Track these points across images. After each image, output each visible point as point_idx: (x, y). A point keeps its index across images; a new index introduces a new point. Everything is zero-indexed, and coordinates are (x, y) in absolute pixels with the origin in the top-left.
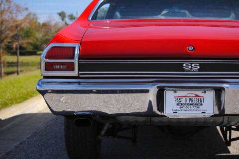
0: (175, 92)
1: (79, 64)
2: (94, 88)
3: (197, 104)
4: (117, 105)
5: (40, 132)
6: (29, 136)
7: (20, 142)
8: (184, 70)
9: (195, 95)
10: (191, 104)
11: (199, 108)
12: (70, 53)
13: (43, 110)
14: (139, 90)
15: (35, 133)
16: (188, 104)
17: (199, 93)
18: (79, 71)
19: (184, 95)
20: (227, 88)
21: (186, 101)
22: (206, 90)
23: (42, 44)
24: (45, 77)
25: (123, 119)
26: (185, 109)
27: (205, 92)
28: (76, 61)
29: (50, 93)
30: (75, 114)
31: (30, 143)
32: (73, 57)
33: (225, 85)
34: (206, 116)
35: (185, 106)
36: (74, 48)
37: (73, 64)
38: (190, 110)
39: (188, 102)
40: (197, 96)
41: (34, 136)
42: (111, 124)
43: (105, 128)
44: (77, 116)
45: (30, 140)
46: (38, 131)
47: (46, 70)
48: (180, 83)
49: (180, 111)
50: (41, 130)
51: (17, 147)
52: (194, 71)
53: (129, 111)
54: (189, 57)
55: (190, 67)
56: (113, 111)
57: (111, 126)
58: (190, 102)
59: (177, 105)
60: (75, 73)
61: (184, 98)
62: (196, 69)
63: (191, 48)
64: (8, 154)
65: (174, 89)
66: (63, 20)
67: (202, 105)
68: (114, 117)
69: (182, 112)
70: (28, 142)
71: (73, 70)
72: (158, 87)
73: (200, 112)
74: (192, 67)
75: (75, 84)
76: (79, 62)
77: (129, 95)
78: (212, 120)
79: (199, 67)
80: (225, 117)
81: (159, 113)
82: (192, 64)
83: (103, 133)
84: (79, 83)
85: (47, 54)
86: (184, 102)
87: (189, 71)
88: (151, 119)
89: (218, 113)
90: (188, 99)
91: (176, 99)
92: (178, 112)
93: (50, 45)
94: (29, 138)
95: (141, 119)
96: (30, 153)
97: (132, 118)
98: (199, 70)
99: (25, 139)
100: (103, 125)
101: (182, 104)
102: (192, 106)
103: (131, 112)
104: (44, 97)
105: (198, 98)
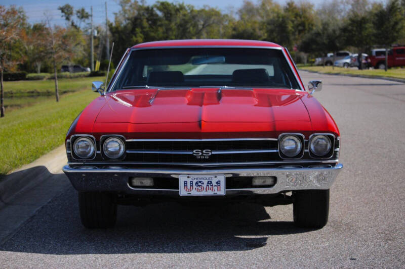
6: (50, 200)
23: (34, 60)
66: (68, 19)
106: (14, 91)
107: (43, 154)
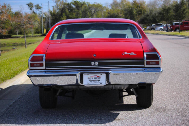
0: (88, 75)
1: (45, 63)
2: (52, 74)
3: (98, 80)
4: (64, 81)
5: (25, 95)
6: (19, 97)
7: (15, 100)
8: (91, 65)
9: (97, 76)
10: (95, 80)
11: (99, 81)
12: (41, 59)
13: (24, 83)
14: (72, 74)
15: (22, 95)
16: (94, 80)
17: (99, 75)
18: (45, 66)
19: (92, 76)
20: (111, 72)
21: (93, 79)
22: (102, 74)
23: (15, 29)
24: (30, 70)
25: (66, 87)
26: (93, 82)
27: (101, 75)
28: (44, 62)
29: (33, 77)
30: (44, 85)
31: (20, 101)
32: (42, 61)
33: (110, 72)
34: (102, 85)
35: (93, 81)
36: (43, 56)
37: (43, 63)
38: (95, 83)
39: (94, 79)
40: (98, 76)
41: (22, 97)
42: (62, 90)
43: (59, 92)
44: (45, 86)
45: (20, 99)
46: (24, 95)
47: (31, 66)
48: (90, 71)
49: (90, 83)
50: (25, 94)
51: (14, 103)
52: (96, 66)
53: (70, 83)
54: (94, 59)
55: (94, 64)
56: (62, 84)
57: (62, 91)
58: (95, 79)
59: (89, 80)
60: (44, 67)
61: (92, 78)
62: (97, 64)
63: (95, 55)
64: (10, 106)
65: (87, 74)
66: (31, 9)
67: (100, 80)
68: (62, 86)
69: (91, 84)
70: (19, 100)
71: (43, 66)
72: (80, 73)
73: (100, 84)
74: (95, 64)
75: (44, 72)
76: (45, 62)
77: (69, 77)
78: (107, 87)
79: (98, 64)
80: (113, 85)
81: (81, 84)
82: (95, 62)
83: (58, 94)
84: (45, 72)
85: (31, 59)
86: (92, 79)
87: (94, 66)
88: (79, 87)
89: (107, 84)
90: (94, 78)
91: (89, 78)
92: (90, 84)
93: (32, 55)
94: (19, 98)
95: (74, 87)
96: (21, 106)
97: (70, 87)
98: (98, 65)
99: (17, 99)
100: (57, 90)
101: (91, 80)
102: (96, 81)
103: (71, 84)
104: (30, 78)
105: (98, 77)
106: (6, 43)
107: (17, 74)
